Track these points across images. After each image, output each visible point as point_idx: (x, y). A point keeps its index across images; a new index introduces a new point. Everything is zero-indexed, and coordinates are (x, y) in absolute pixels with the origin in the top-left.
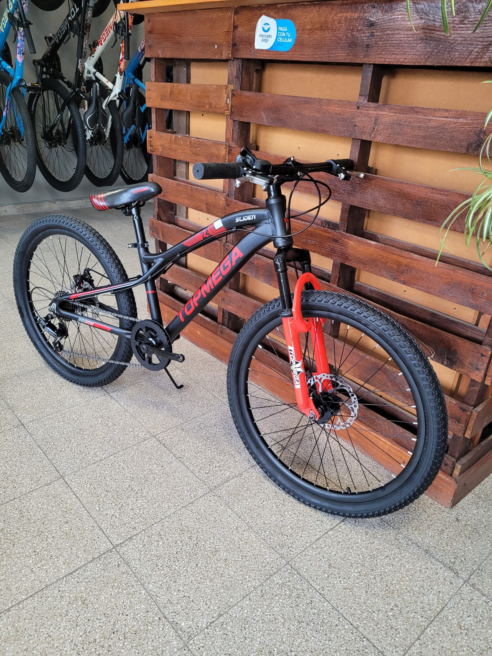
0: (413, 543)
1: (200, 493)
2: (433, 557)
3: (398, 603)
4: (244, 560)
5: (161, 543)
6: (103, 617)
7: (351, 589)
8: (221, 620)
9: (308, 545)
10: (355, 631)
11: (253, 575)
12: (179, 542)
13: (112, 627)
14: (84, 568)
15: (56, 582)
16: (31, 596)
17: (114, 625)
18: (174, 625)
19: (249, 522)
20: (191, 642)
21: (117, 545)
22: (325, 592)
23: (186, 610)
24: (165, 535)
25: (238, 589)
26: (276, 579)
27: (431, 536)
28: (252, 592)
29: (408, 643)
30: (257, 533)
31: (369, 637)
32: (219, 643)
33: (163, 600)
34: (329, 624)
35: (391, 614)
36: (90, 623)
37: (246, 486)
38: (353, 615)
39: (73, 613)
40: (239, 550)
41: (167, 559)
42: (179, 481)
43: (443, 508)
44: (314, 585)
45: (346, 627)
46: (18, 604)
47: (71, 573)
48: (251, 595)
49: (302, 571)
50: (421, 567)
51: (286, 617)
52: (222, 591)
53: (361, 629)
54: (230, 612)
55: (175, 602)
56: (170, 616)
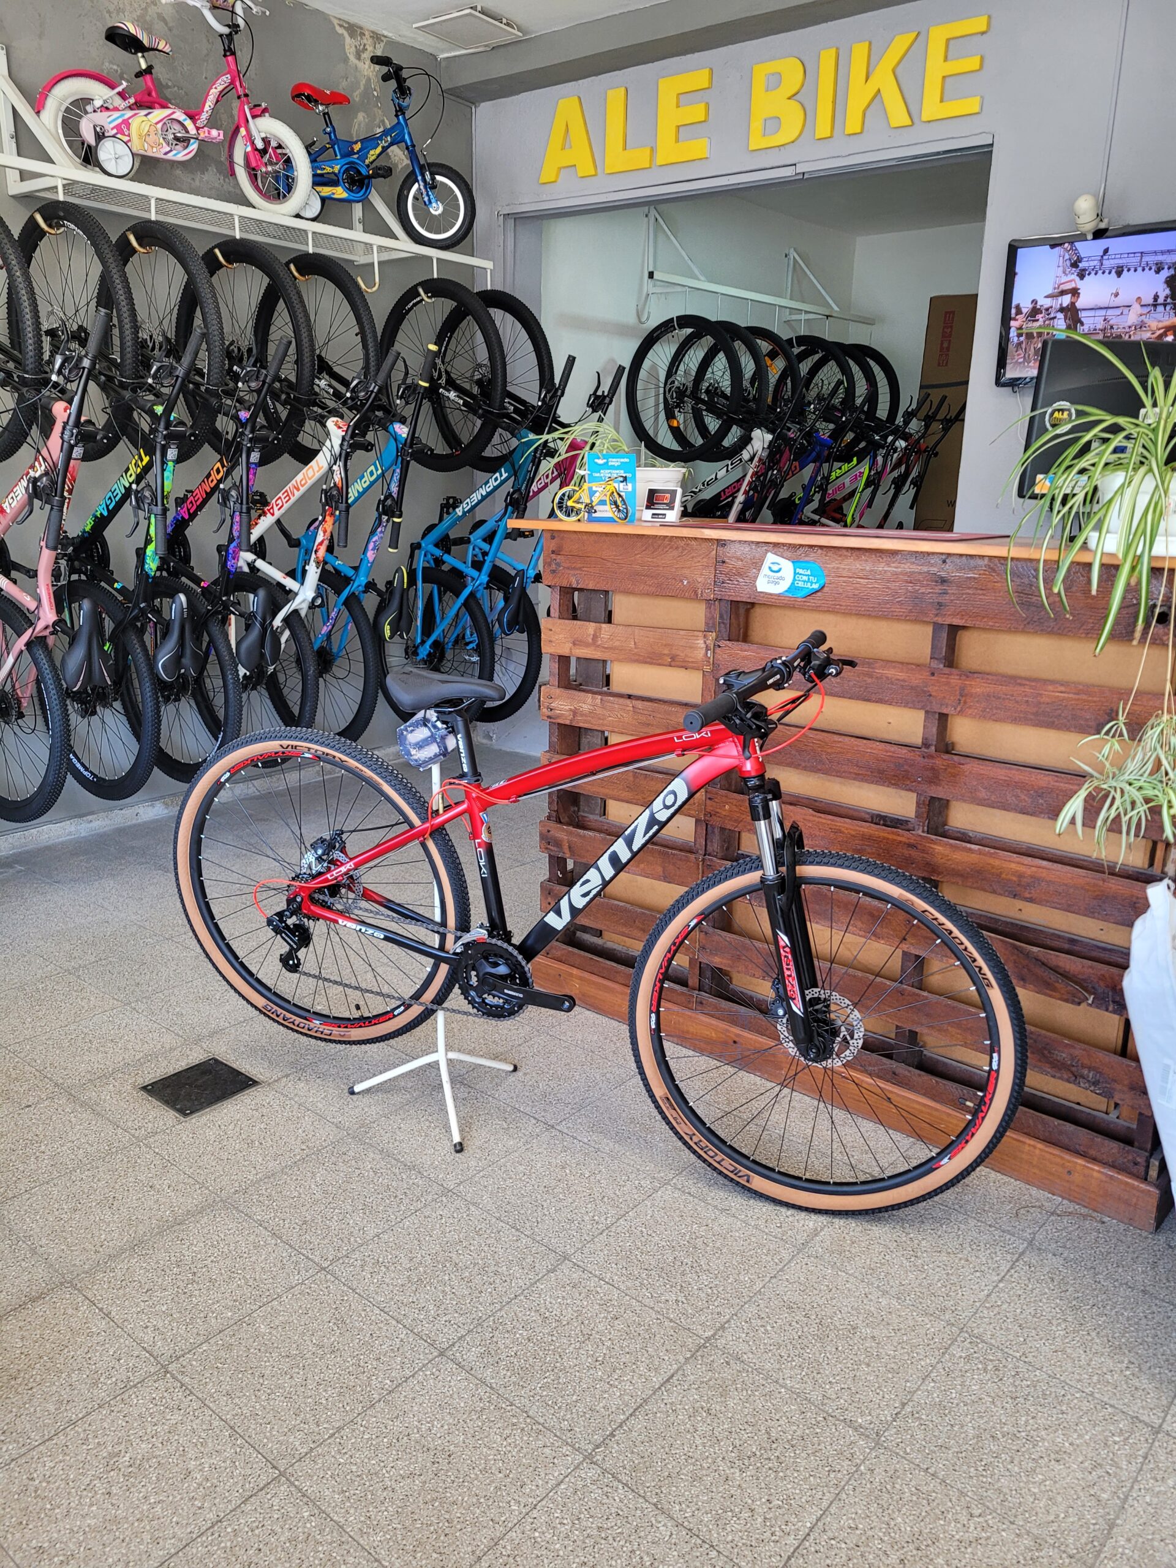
0: (1121, 1284)
1: (786, 1255)
2: (1156, 1298)
3: (1132, 1360)
4: (899, 1334)
5: (769, 1328)
6: (746, 1426)
7: (1063, 1351)
8: (908, 1409)
9: (978, 1304)
10: (1090, 1398)
11: (922, 1352)
12: (794, 1324)
13: (766, 1436)
14: (680, 1372)
15: (654, 1393)
16: (631, 1415)
17: (768, 1433)
18: (850, 1423)
19: (878, 1287)
20: (883, 1439)
21: (708, 1339)
22: (1030, 1359)
23: (855, 1404)
24: (768, 1317)
25: (910, 1371)
26: (955, 1350)
27: (1143, 1272)
28: (931, 1371)
29: (1165, 1402)
30: (899, 1298)
31: (1112, 1402)
32: (920, 1435)
33: (816, 1396)
34: (1053, 1395)
35: (1128, 1373)
36: (734, 1435)
37: (847, 1237)
38: (1079, 1381)
39: (702, 1428)
40: (884, 1323)
41: (790, 1347)
42: (746, 1244)
43: (1144, 1234)
44: (1011, 1352)
45: (1078, 1395)
46: (621, 1426)
47: (668, 1380)
48: (932, 1375)
49: (986, 1338)
50: (1144, 1312)
51: (993, 1394)
52: (890, 1376)
53: (1097, 1395)
54: (915, 1398)
55: (834, 1397)
56: (837, 1413)
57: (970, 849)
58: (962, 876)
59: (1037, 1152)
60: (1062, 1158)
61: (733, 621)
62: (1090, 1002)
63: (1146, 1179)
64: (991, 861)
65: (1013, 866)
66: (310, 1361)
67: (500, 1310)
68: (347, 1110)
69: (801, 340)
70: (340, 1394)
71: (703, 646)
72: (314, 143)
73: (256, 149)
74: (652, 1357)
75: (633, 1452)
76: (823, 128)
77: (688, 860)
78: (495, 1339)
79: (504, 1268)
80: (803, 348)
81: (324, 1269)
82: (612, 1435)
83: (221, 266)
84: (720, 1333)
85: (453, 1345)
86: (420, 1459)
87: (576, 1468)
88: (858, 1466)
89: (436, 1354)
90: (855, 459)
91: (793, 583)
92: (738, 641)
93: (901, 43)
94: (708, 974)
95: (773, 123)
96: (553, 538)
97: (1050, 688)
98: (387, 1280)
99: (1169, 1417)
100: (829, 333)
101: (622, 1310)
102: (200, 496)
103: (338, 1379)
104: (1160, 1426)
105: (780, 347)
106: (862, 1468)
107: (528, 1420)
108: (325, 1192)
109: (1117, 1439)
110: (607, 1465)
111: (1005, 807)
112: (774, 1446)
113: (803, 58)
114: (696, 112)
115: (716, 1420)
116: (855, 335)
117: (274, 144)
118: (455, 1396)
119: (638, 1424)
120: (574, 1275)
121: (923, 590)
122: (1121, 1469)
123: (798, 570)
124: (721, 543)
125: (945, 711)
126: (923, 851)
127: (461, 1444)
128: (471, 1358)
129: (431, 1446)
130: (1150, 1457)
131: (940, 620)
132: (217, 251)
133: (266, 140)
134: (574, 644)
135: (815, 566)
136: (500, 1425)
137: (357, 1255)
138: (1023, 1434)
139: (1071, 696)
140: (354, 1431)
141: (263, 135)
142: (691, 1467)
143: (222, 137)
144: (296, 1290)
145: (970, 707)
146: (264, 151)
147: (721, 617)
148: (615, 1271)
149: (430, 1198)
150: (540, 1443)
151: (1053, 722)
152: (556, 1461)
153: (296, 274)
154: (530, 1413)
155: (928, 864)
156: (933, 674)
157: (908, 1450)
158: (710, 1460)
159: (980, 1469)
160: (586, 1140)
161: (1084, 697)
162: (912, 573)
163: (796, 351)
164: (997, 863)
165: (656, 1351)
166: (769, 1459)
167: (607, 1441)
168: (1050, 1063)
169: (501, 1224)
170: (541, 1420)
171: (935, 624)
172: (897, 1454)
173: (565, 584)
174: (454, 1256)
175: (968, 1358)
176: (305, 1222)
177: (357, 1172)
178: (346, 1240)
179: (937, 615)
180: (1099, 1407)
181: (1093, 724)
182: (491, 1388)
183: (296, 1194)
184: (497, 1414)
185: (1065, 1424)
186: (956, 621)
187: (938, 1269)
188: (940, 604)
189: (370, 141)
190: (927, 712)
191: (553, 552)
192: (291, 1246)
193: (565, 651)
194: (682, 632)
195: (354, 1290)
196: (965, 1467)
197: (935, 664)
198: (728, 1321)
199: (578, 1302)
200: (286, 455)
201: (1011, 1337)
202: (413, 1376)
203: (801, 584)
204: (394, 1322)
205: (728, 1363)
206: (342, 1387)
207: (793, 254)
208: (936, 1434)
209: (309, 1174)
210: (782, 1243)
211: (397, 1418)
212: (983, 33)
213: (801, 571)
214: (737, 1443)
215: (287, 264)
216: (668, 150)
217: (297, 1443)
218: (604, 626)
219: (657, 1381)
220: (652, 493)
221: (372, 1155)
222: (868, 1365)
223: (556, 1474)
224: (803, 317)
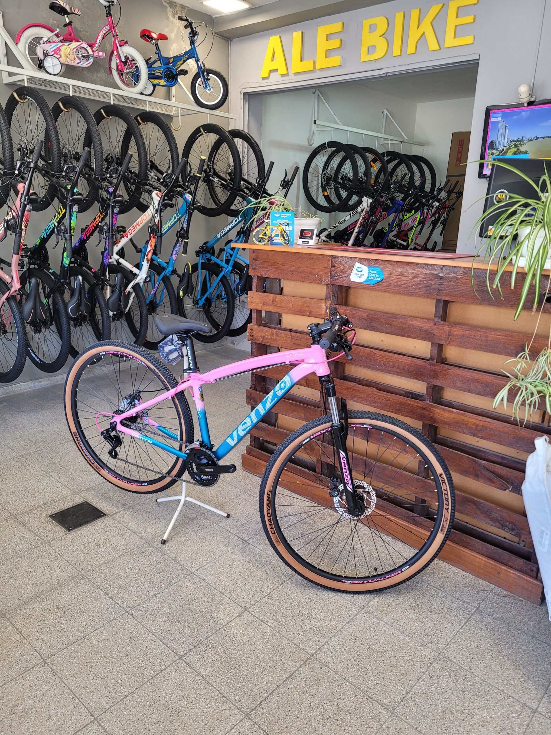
0: (522, 632)
2: (539, 640)
3: (525, 673)
4: (408, 655)
5: (343, 650)
6: (327, 702)
7: (490, 667)
8: (409, 695)
9: (449, 641)
10: (502, 693)
11: (419, 665)
12: (356, 648)
13: (337, 707)
14: (297, 672)
15: (283, 683)
16: (271, 694)
17: (338, 706)
18: (379, 702)
19: (399, 630)
20: (396, 711)
21: (313, 655)
22: (473, 671)
23: (382, 692)
24: (343, 644)
25: (412, 675)
26: (435, 665)
27: (533, 626)
28: (423, 676)
29: (540, 696)
30: (409, 636)
31: (513, 695)
32: (414, 709)
33: (364, 687)
34: (483, 691)
35: (522, 680)
36: (321, 707)
37: (386, 603)
38: (497, 683)
39: (305, 702)
40: (401, 649)
41: (353, 660)
42: (335, 605)
43: (535, 605)
44: (463, 667)
45: (496, 691)
46: (265, 700)
47: (290, 676)
48: (423, 677)
49: (452, 658)
50: (532, 647)
51: (453, 689)
52: (402, 677)
53: (506, 691)
54: (413, 690)
55: (373, 688)
56: (373, 697)
57: (452, 412)
58: (448, 424)
59: (483, 562)
60: (496, 566)
61: (339, 295)
62: (510, 489)
63: (536, 578)
64: (463, 418)
65: (473, 420)
66: (115, 660)
67: (211, 636)
68: (147, 529)
69: (389, 153)
70: (128, 678)
71: (324, 307)
72: (150, 58)
73: (122, 62)
74: (284, 663)
75: (269, 714)
76: (396, 51)
77: (316, 411)
78: (207, 651)
79: (215, 614)
80: (390, 157)
81: (127, 612)
82: (260, 704)
83: (104, 118)
84: (319, 651)
85: (186, 654)
86: (164, 714)
87: (241, 721)
88: (382, 725)
89: (177, 658)
90: (413, 211)
91: (368, 277)
92: (342, 305)
93: (435, 10)
94: (326, 467)
95: (372, 49)
96: (254, 252)
97: (493, 333)
98: (157, 619)
99: (541, 704)
100: (402, 150)
101: (271, 638)
102: (91, 228)
103: (128, 670)
104: (537, 709)
105: (378, 156)
106: (384, 726)
107: (219, 695)
108: (132, 572)
109: (514, 715)
110: (256, 721)
111: (470, 391)
112: (341, 713)
113: (387, 17)
114: (335, 43)
115: (312, 698)
116: (416, 151)
117: (130, 59)
118: (185, 681)
119: (274, 699)
120: (249, 619)
121: (431, 283)
122: (515, 731)
123: (370, 271)
124: (334, 257)
125: (441, 343)
126: (430, 411)
127: (185, 706)
128: (195, 661)
129: (170, 707)
130: (530, 726)
131: (439, 298)
132: (102, 110)
133: (127, 58)
134: (263, 304)
135: (379, 270)
136: (205, 697)
137: (144, 605)
138: (467, 711)
139: (503, 337)
140: (133, 697)
141: (125, 55)
142: (298, 723)
143: (104, 56)
144: (113, 623)
145: (453, 341)
146: (125, 63)
147: (333, 293)
148: (269, 617)
149: (182, 576)
150: (224, 707)
151: (494, 350)
152: (231, 717)
153: (140, 121)
154: (221, 691)
155: (432, 418)
156: (435, 324)
157: (408, 718)
158: (308, 720)
159: (444, 729)
160: (261, 549)
161: (510, 338)
162: (426, 274)
163: (386, 159)
164: (465, 419)
165: (286, 660)
166: (337, 720)
167: (257, 708)
168: (491, 519)
169: (216, 591)
170: (226, 695)
171: (437, 299)
172: (402, 719)
173: (259, 275)
174: (191, 607)
175: (442, 669)
176: (121, 587)
177: (149, 562)
178: (139, 597)
179: (437, 295)
180: (506, 698)
181: (514, 351)
182: (203, 677)
183: (118, 572)
184: (204, 691)
185: (488, 706)
186: (447, 299)
187: (430, 621)
188: (439, 290)
189: (177, 58)
190: (432, 343)
191: (254, 259)
192: (112, 599)
193: (259, 307)
194: (314, 300)
195: (141, 623)
196: (436, 728)
197: (436, 319)
198: (323, 645)
199: (250, 633)
200: (135, 208)
201: (464, 659)
202: (165, 669)
203: (372, 278)
204: (158, 641)
205: (321, 668)
206: (129, 674)
207: (386, 112)
208: (422, 709)
209: (125, 562)
210: (353, 605)
211: (155, 691)
212: (475, 4)
213: (372, 272)
214: (322, 710)
215: (136, 118)
216: (322, 62)
217: (105, 703)
218: (277, 296)
219: (285, 676)
220: (302, 231)
221: (157, 553)
222: (391, 671)
223: (230, 724)
224: (390, 142)
